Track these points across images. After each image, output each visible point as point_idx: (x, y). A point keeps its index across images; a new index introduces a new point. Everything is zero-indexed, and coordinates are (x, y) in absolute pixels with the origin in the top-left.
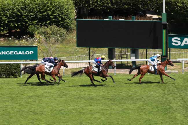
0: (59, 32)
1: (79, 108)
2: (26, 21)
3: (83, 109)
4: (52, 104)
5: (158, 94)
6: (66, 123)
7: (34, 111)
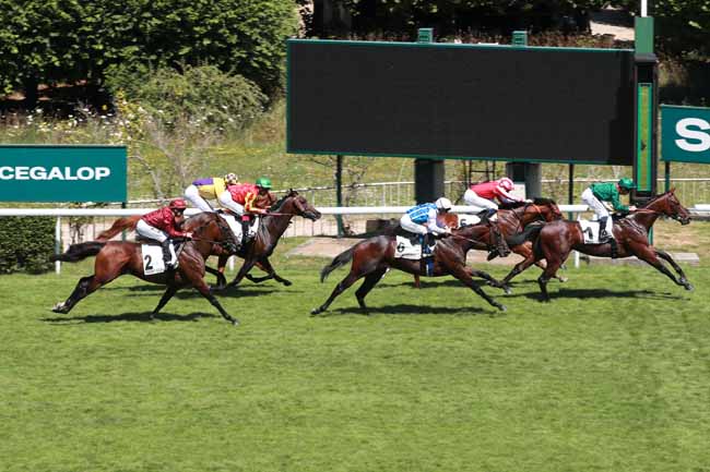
0: (227, 93)
1: (283, 401)
2: (96, 47)
3: (299, 403)
4: (175, 383)
5: (608, 349)
6: (225, 461)
7: (101, 410)
